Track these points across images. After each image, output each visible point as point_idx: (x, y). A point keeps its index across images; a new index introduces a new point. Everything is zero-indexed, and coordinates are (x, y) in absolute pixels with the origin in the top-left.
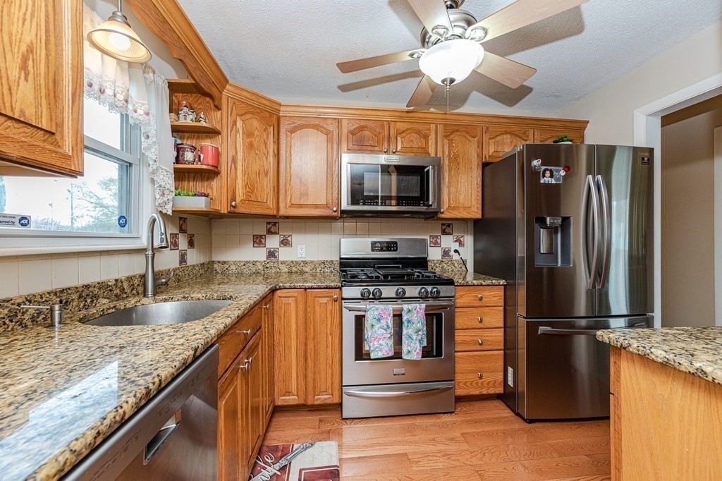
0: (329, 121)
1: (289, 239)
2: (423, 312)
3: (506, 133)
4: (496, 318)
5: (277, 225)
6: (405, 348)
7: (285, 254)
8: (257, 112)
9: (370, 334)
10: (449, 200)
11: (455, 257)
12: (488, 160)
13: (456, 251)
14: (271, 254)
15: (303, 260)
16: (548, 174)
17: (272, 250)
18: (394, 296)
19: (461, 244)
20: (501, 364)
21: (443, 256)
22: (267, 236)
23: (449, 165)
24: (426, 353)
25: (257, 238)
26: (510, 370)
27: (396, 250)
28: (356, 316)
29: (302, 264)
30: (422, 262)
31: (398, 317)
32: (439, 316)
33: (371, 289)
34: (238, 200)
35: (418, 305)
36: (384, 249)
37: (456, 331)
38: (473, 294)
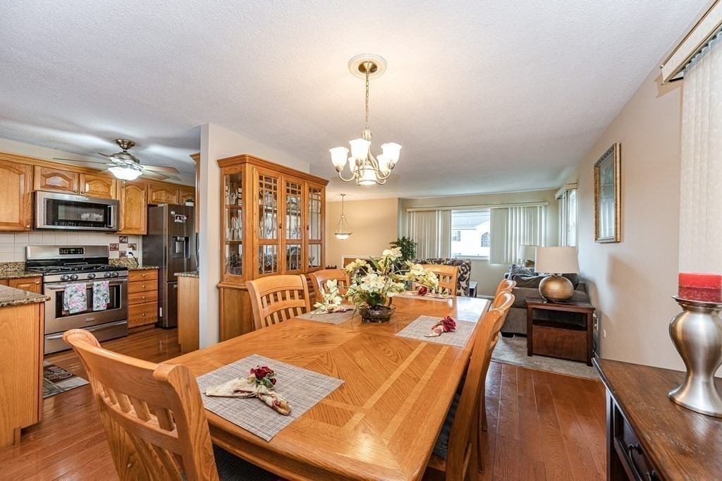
0: (22, 166)
2: (107, 285)
3: (163, 190)
4: (154, 285)
6: (95, 305)
9: (69, 300)
10: (125, 223)
11: (130, 256)
12: (151, 203)
13: (130, 253)
16: (178, 218)
18: (86, 278)
19: (134, 249)
20: (156, 308)
21: (120, 256)
23: (125, 204)
24: (109, 307)
26: (161, 309)
27: (83, 253)
28: (57, 292)
30: (106, 260)
31: (90, 291)
32: (118, 287)
33: (70, 275)
35: (104, 282)
36: (72, 252)
37: (129, 295)
38: (140, 274)
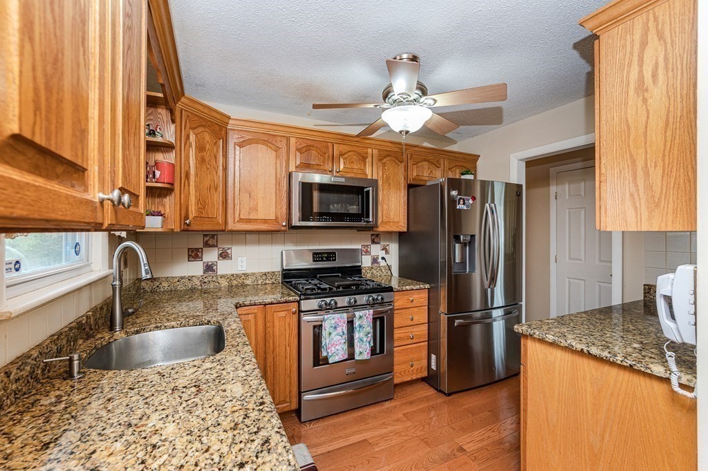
0: (278, 139)
1: (229, 251)
2: (371, 317)
3: (425, 160)
4: (422, 316)
5: (215, 237)
6: (357, 350)
7: (224, 268)
8: (209, 126)
9: (327, 341)
10: (382, 216)
11: (383, 263)
12: (412, 182)
13: (383, 258)
14: (209, 268)
15: (244, 272)
16: (462, 202)
17: (210, 263)
18: (346, 305)
19: (387, 252)
20: (425, 353)
21: (372, 263)
22: (204, 249)
23: (382, 185)
24: (373, 352)
25: (193, 252)
26: (433, 357)
27: (335, 260)
28: (315, 327)
29: (243, 277)
30: (357, 270)
31: (350, 323)
32: (382, 319)
33: (328, 300)
34: (191, 216)
35: (367, 311)
36: (324, 259)
37: (395, 330)
38: (406, 297)
